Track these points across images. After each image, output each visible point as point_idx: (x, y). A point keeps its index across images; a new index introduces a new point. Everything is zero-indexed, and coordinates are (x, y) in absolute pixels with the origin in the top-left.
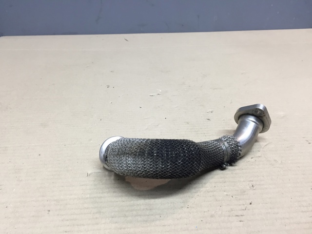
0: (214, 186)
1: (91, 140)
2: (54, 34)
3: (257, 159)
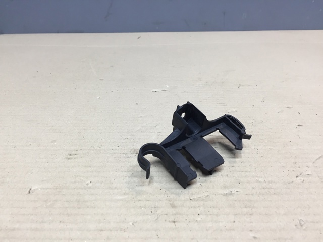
0: (233, 221)
1: (55, 141)
2: (58, 32)
3: (305, 179)
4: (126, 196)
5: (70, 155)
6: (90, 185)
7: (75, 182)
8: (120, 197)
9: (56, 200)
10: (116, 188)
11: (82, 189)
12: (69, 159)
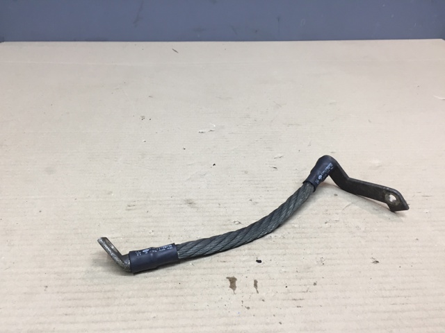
1: (111, 192)
3: (333, 224)
6: (153, 234)
11: (147, 237)
12: (129, 210)
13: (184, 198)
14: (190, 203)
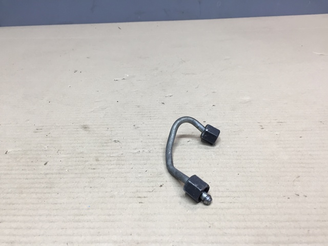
4: (69, 155)
5: (37, 130)
6: (46, 149)
7: (36, 147)
8: (65, 156)
9: (22, 158)
10: (63, 150)
11: (40, 151)
12: (36, 132)
13: (82, 124)
14: (85, 128)
